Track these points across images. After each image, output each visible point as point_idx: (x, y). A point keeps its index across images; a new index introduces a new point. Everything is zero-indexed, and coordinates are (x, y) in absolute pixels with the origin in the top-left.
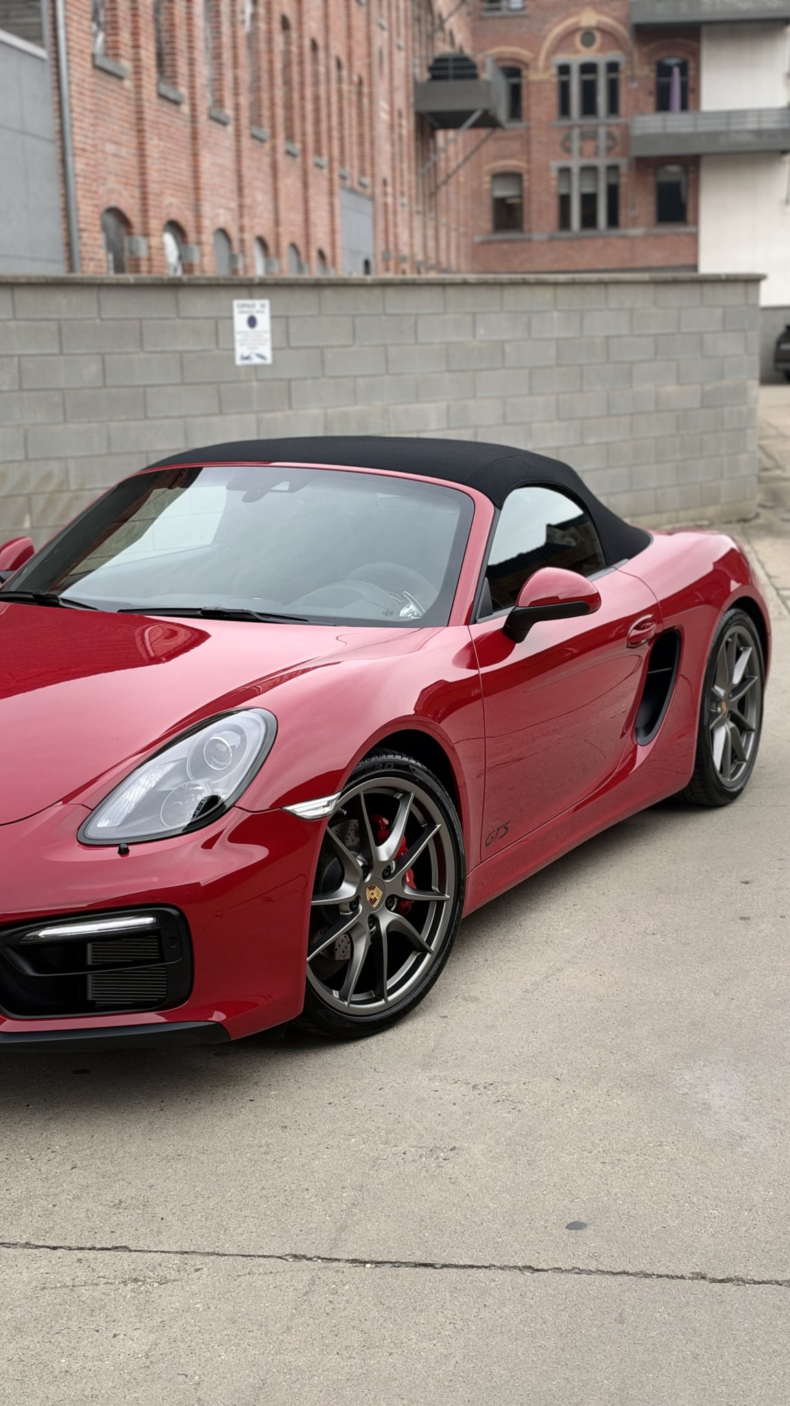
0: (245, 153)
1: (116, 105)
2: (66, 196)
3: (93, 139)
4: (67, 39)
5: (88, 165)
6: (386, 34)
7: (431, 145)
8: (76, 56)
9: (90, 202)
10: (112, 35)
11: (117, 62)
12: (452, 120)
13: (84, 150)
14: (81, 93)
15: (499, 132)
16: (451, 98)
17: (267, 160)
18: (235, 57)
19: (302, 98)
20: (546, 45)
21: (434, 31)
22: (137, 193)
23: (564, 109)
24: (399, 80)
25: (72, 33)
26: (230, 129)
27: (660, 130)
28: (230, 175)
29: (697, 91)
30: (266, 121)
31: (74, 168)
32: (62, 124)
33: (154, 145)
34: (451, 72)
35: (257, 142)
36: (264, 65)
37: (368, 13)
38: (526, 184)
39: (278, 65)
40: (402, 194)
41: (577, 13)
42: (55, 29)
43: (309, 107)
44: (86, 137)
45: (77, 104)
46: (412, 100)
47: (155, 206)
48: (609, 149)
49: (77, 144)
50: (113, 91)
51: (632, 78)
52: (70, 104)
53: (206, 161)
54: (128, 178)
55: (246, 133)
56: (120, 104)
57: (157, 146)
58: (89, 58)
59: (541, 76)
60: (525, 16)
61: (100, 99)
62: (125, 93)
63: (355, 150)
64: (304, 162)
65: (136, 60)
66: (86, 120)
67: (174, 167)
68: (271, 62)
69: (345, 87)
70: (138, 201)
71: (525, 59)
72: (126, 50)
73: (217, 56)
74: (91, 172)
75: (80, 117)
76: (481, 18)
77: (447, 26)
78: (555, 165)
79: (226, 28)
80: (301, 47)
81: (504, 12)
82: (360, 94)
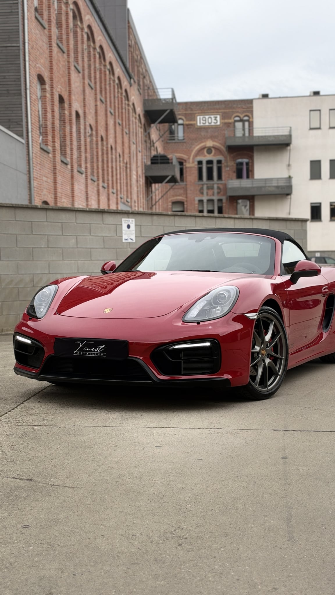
0: (89, 185)
1: (46, 163)
2: (30, 195)
3: (40, 174)
4: (32, 137)
5: (38, 184)
6: (135, 146)
7: (150, 190)
8: (35, 143)
9: (39, 198)
10: (45, 137)
11: (47, 147)
12: (159, 180)
13: (37, 178)
14: (36, 157)
15: (177, 184)
16: (159, 171)
17: (96, 189)
18: (86, 149)
19: (108, 167)
20: (193, 154)
21: (151, 147)
22: (53, 196)
23: (200, 177)
24: (139, 164)
25: (33, 135)
26: (84, 176)
27: (238, 186)
28: (84, 193)
29: (252, 171)
30: (95, 174)
31: (34, 185)
32: (29, 168)
33: (59, 178)
34: (159, 161)
35: (93, 182)
36: (95, 153)
37: (129, 137)
38: (185, 206)
39: (100, 153)
40: (141, 207)
41: (205, 142)
42: (27, 133)
43: (110, 170)
44: (38, 173)
45: (34, 161)
46: (144, 171)
47: (60, 202)
48: (218, 193)
49: (35, 176)
50: (46, 158)
51: (227, 166)
52: (33, 161)
53: (76, 187)
54: (50, 191)
55: (89, 178)
56: (48, 163)
57: (60, 180)
58: (39, 144)
59: (191, 165)
60: (185, 142)
61: (41, 160)
62: (50, 159)
63: (125, 188)
64: (108, 190)
65: (54, 147)
66: (38, 167)
67: (65, 188)
68: (97, 152)
69: (122, 164)
70: (53, 199)
71: (185, 159)
72: (50, 143)
73: (79, 148)
74: (39, 187)
75: (36, 166)
76: (167, 143)
77: (155, 145)
78: (197, 199)
79: (82, 138)
80: (107, 148)
81: (176, 141)
82: (126, 168)
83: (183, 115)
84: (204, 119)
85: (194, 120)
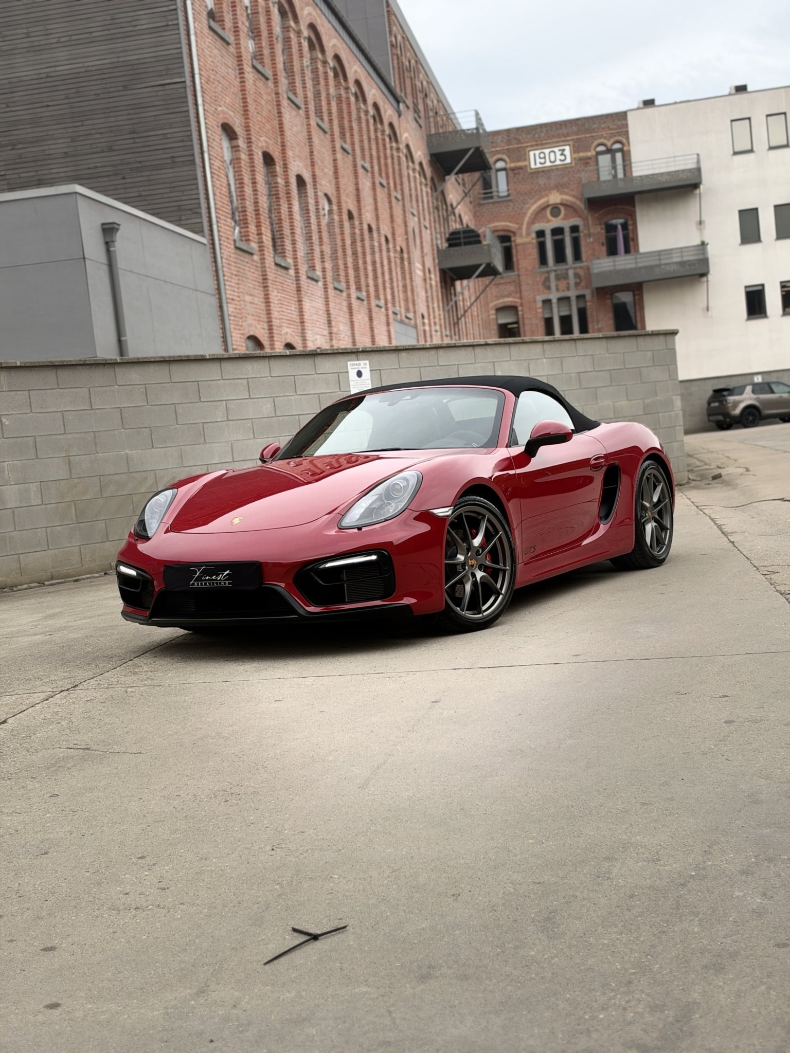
0: (331, 299)
1: (249, 271)
2: (224, 329)
3: (238, 293)
4: (219, 231)
5: (236, 309)
6: (416, 219)
7: (453, 292)
8: (224, 241)
9: (238, 332)
10: (244, 228)
11: (249, 244)
12: (465, 273)
13: (233, 300)
14: (229, 264)
15: (498, 276)
16: (463, 257)
17: (345, 303)
18: (320, 238)
19: (365, 263)
20: (526, 219)
21: (448, 216)
22: (266, 326)
23: (543, 260)
24: (427, 248)
25: (221, 227)
26: (320, 284)
27: (612, 268)
28: (322, 313)
29: (635, 239)
30: (342, 279)
31: (228, 311)
32: (218, 285)
33: (274, 295)
34: (462, 241)
35: (338, 292)
36: (339, 243)
37: (404, 206)
38: (520, 313)
39: (348, 242)
40: (435, 324)
41: (547, 195)
42: (211, 226)
43: (370, 268)
44: (234, 291)
45: (226, 271)
46: (437, 261)
47: (277, 334)
48: (577, 285)
49: (228, 296)
50: (247, 263)
51: (589, 235)
52: (223, 271)
53: (307, 305)
54: (260, 317)
55: (330, 286)
56: (252, 270)
57: (277, 296)
58: (232, 242)
59: (525, 240)
60: (510, 200)
61: (240, 268)
62: (255, 264)
63: (401, 295)
64: (369, 303)
65: (260, 242)
66: (233, 281)
67: (287, 309)
68: (343, 240)
69: (392, 254)
70: (267, 331)
71: (513, 230)
72: (253, 237)
73: (309, 238)
74: (238, 313)
75: (229, 279)
76: (480, 205)
77: (457, 211)
78: (540, 298)
79: (313, 220)
80: (361, 230)
81: (496, 199)
82: (402, 259)
83: (504, 153)
84: (542, 155)
85: (525, 160)
